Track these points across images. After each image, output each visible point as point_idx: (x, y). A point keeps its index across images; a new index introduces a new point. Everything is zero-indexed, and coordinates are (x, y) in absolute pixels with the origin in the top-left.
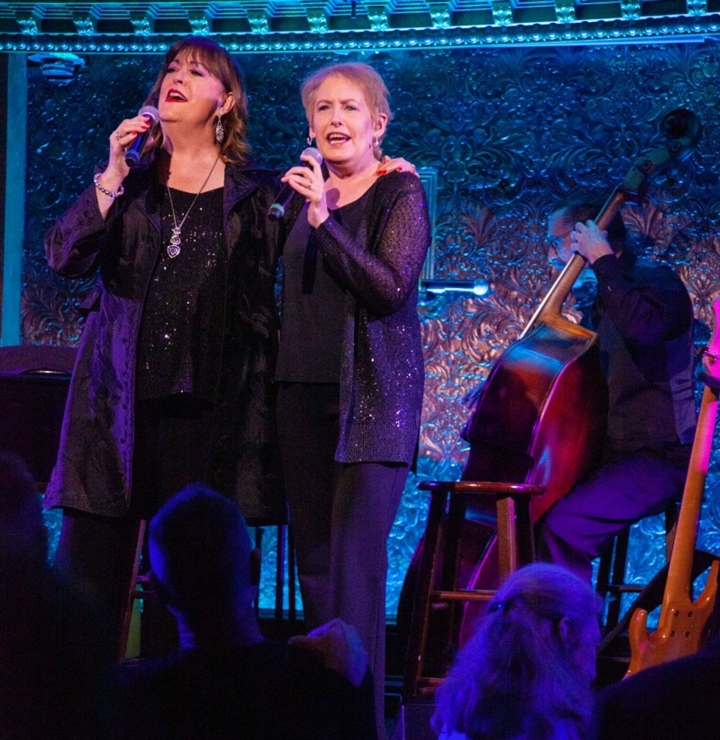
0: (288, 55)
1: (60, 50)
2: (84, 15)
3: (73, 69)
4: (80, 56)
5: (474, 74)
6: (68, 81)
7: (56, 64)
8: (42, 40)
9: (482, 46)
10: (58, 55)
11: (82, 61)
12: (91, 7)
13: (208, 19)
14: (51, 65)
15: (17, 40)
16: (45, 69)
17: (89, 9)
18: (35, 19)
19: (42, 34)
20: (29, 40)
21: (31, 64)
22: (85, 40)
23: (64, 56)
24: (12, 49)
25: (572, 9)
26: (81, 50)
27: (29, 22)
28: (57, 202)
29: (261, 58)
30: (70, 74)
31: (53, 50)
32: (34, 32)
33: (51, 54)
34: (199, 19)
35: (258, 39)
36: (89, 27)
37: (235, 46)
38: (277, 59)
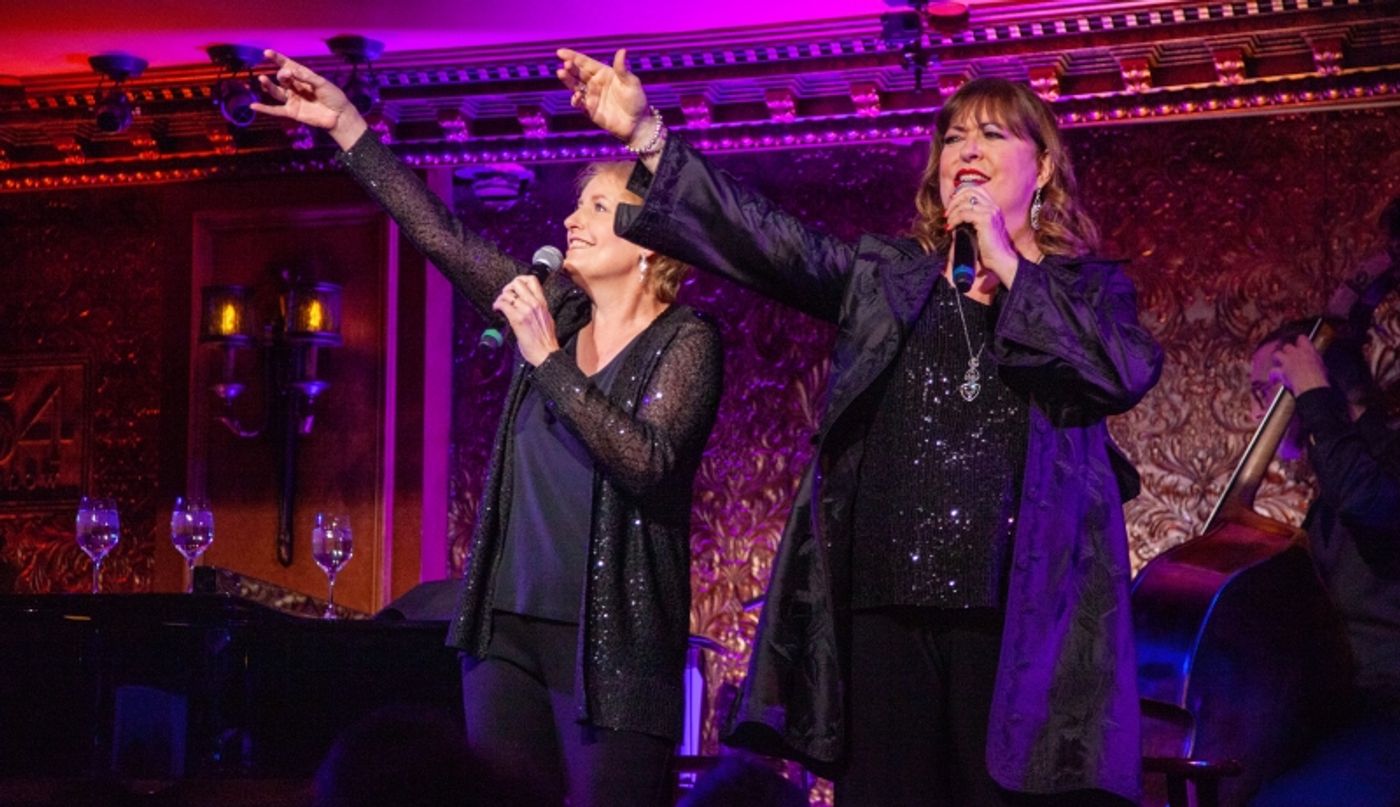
0: (825, 150)
1: (501, 160)
2: (532, 110)
3: (517, 186)
4: (528, 167)
5: (1097, 163)
6: (512, 203)
7: (495, 180)
8: (476, 148)
9: (1107, 121)
10: (497, 167)
11: (531, 174)
12: (544, 98)
13: (709, 104)
14: (488, 181)
15: (439, 150)
16: (479, 187)
17: (541, 101)
18: (465, 118)
19: (474, 139)
20: (456, 149)
21: (457, 181)
22: (535, 145)
23: (507, 167)
24: (432, 163)
25: (1240, 64)
26: (530, 159)
27: (456, 123)
28: (498, 373)
29: (785, 157)
30: (514, 193)
31: (490, 161)
32: (462, 137)
33: (487, 166)
34: (696, 105)
35: (779, 130)
36: (540, 126)
37: (747, 141)
38: (808, 156)
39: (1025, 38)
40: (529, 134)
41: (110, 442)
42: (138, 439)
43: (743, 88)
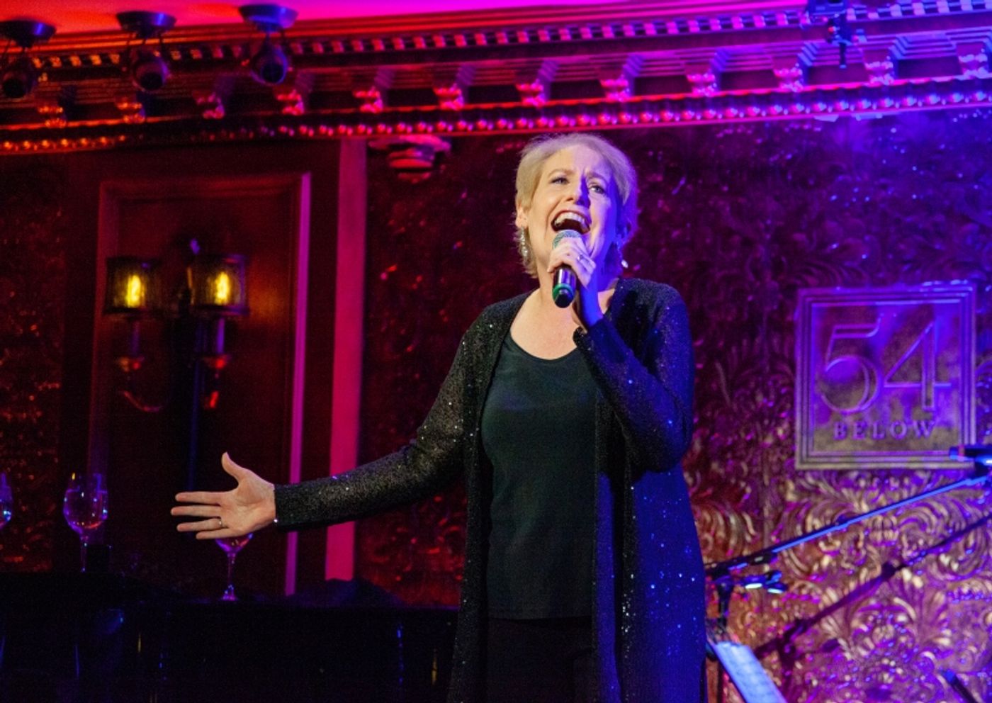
0: (747, 125)
1: (415, 132)
2: (449, 80)
3: (432, 158)
4: (444, 139)
6: (427, 175)
7: (409, 152)
8: (391, 119)
10: (412, 139)
11: (446, 146)
12: (460, 69)
13: (628, 76)
14: (401, 153)
15: (353, 119)
16: (393, 159)
17: (457, 71)
18: (380, 88)
19: (389, 110)
20: (370, 119)
21: (371, 153)
22: (451, 116)
23: (422, 139)
24: (346, 134)
26: (446, 131)
27: (370, 93)
28: (410, 349)
29: (704, 131)
30: (428, 165)
31: (405, 132)
32: (377, 107)
33: (402, 137)
34: (616, 77)
35: (702, 104)
36: (456, 97)
37: (668, 115)
38: (731, 131)
39: (954, 13)
40: (445, 105)
41: (9, 416)
42: (39, 414)
43: (663, 60)
